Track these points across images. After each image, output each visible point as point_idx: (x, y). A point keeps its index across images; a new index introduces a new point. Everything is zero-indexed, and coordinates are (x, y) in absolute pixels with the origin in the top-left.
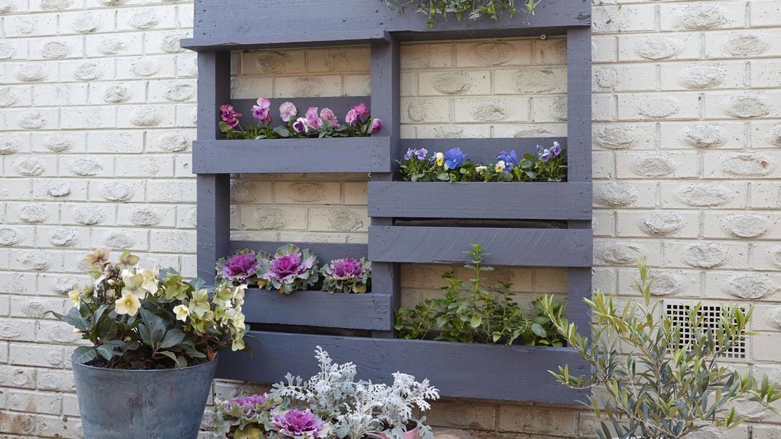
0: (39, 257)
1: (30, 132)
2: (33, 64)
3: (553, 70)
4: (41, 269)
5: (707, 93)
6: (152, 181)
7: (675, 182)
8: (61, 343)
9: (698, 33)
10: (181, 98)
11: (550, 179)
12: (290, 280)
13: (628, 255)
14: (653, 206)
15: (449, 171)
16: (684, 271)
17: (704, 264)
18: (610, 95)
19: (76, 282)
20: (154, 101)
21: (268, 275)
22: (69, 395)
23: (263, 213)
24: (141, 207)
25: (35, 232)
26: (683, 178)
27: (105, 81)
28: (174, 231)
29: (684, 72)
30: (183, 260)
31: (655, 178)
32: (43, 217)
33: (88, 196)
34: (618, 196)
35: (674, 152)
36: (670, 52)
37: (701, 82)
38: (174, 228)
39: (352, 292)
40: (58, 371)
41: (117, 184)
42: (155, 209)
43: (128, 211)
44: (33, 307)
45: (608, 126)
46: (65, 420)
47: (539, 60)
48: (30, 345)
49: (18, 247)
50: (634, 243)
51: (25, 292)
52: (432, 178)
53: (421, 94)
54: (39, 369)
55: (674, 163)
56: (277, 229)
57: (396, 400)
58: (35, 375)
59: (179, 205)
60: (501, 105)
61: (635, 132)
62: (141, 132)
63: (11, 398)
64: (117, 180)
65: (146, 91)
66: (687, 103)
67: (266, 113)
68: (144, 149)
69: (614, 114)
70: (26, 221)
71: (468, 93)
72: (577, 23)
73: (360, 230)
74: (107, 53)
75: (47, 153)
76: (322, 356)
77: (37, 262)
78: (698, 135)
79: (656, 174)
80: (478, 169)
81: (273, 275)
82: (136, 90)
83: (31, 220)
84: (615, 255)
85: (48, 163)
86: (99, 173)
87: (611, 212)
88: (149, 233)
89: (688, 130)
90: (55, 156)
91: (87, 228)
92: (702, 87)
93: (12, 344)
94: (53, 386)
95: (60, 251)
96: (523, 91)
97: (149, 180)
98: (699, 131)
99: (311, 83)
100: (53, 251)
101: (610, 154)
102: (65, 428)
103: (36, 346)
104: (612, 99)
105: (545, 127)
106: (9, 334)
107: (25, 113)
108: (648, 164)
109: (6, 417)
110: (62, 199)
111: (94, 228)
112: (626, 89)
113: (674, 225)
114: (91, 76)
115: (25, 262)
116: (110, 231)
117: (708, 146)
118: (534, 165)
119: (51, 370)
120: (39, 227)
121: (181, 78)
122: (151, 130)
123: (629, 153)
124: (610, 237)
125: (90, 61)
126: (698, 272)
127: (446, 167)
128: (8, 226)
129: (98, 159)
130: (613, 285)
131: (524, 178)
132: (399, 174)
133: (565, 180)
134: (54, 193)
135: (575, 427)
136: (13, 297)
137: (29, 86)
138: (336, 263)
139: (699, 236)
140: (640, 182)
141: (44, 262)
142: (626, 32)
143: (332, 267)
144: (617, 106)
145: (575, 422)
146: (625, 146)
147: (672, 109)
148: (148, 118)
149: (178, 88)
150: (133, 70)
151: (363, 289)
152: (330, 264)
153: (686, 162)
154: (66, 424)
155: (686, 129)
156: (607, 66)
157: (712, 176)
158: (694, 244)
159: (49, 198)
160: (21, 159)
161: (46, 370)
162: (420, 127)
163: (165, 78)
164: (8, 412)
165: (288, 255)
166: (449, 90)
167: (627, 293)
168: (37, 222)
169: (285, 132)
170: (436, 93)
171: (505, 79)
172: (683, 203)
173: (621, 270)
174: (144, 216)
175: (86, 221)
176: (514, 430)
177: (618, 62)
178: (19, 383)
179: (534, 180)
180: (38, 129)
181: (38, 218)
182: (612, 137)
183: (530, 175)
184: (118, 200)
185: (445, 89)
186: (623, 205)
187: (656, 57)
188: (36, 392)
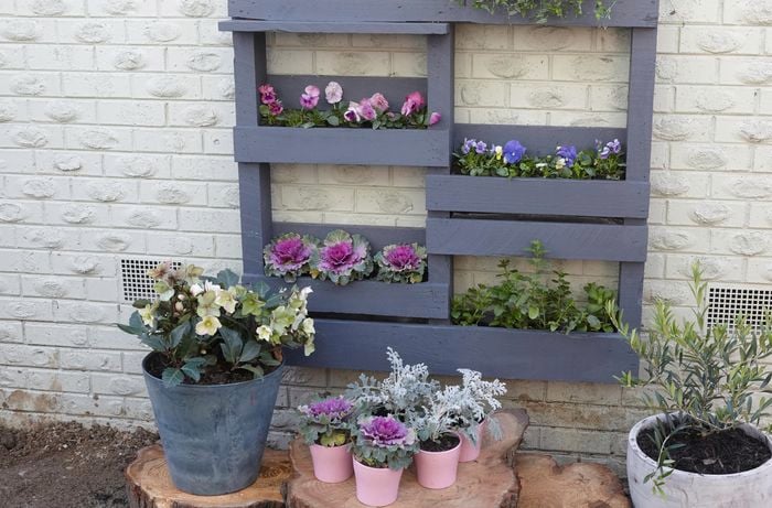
0: (52, 235)
1: (25, 99)
2: (23, 20)
3: (613, 59)
4: (53, 247)
5: (762, 89)
6: (178, 156)
7: (726, 174)
8: (84, 323)
9: (759, 29)
10: (206, 68)
11: (608, 177)
12: (346, 271)
13: (676, 243)
14: (703, 196)
15: (508, 165)
16: (729, 258)
17: (747, 252)
18: (668, 86)
19: (96, 262)
20: (176, 69)
21: (321, 267)
22: (98, 374)
23: (305, 194)
24: (168, 184)
25: (43, 208)
26: (733, 171)
27: (115, 44)
28: (207, 209)
29: (743, 67)
30: (217, 240)
31: (707, 170)
32: (51, 192)
33: (103, 171)
34: (670, 187)
35: (728, 145)
36: (731, 47)
37: (758, 79)
38: (206, 206)
39: (409, 282)
40: (84, 350)
41: (136, 158)
42: (183, 187)
43: (151, 188)
44: (47, 286)
45: (665, 117)
46: (96, 398)
47: (599, 48)
48: (49, 325)
49: (24, 223)
50: (683, 232)
51: (37, 271)
52: (491, 172)
53: (475, 76)
54: (61, 349)
55: (726, 156)
56: (320, 210)
57: (470, 402)
58: (57, 355)
59: (210, 183)
60: (558, 92)
61: (692, 124)
62: (163, 103)
63: (31, 377)
64: (136, 154)
65: (165, 59)
66: (743, 99)
67: (315, 102)
68: (166, 122)
69: (672, 105)
70: (32, 196)
71: (525, 78)
72: (644, 24)
73: (410, 212)
74: (114, 13)
75: (50, 122)
76: (394, 357)
77: (50, 240)
78: (752, 131)
79: (709, 166)
80: (538, 165)
81: (326, 265)
82: (151, 56)
83: (37, 195)
84: (665, 242)
85: (51, 132)
86: (114, 146)
87: (663, 201)
88: (177, 211)
89: (742, 125)
90: (59, 126)
91: (105, 205)
92: (758, 83)
93: (27, 324)
94: (79, 366)
95: (75, 229)
96: (582, 78)
97: (175, 156)
98: (752, 126)
99: (356, 60)
100: (66, 229)
101: (666, 145)
102: (97, 405)
103: (56, 326)
104: (671, 91)
105: (601, 116)
106: (23, 314)
107: (18, 77)
108: (702, 158)
109: (29, 396)
110: (73, 173)
111: (113, 205)
112: (684, 81)
113: (722, 215)
114: (98, 39)
115: (34, 240)
116: (133, 209)
117: (760, 141)
118: (593, 162)
119: (75, 350)
120: (47, 202)
121: (205, 45)
122: (173, 103)
123: (684, 144)
124: (660, 224)
125: (93, 21)
126: (741, 258)
127: (505, 161)
128: (10, 202)
129: (112, 131)
130: (662, 270)
131: (583, 175)
132: (456, 167)
133: (623, 177)
134: (62, 166)
135: (619, 396)
136: (23, 276)
137: (20, 46)
138: (388, 249)
139: (745, 226)
140: (694, 173)
141: (56, 240)
142: (689, 23)
143: (385, 254)
144: (675, 98)
145: (619, 392)
146: (681, 138)
147: (728, 104)
148: (170, 89)
149: (203, 57)
150: (148, 34)
151: (419, 279)
152: (383, 251)
153: (738, 156)
154: (98, 402)
155: (740, 123)
156: (667, 56)
157: (761, 170)
158: (739, 233)
159: (56, 172)
160: (19, 128)
161: (69, 349)
162: (473, 110)
163: (188, 45)
164: (29, 391)
165: (339, 243)
166: (505, 74)
167: (674, 277)
168: (44, 197)
169: (334, 120)
170: (490, 75)
171: (563, 65)
172: (732, 194)
173: (670, 255)
174: (171, 194)
175: (105, 198)
176: (562, 400)
177: (679, 54)
178: (39, 363)
179: (593, 178)
180: (36, 95)
181: (45, 193)
182: (668, 129)
183: (590, 172)
184: (139, 177)
185: (502, 73)
186: (675, 195)
187: (717, 51)
188: (60, 371)
